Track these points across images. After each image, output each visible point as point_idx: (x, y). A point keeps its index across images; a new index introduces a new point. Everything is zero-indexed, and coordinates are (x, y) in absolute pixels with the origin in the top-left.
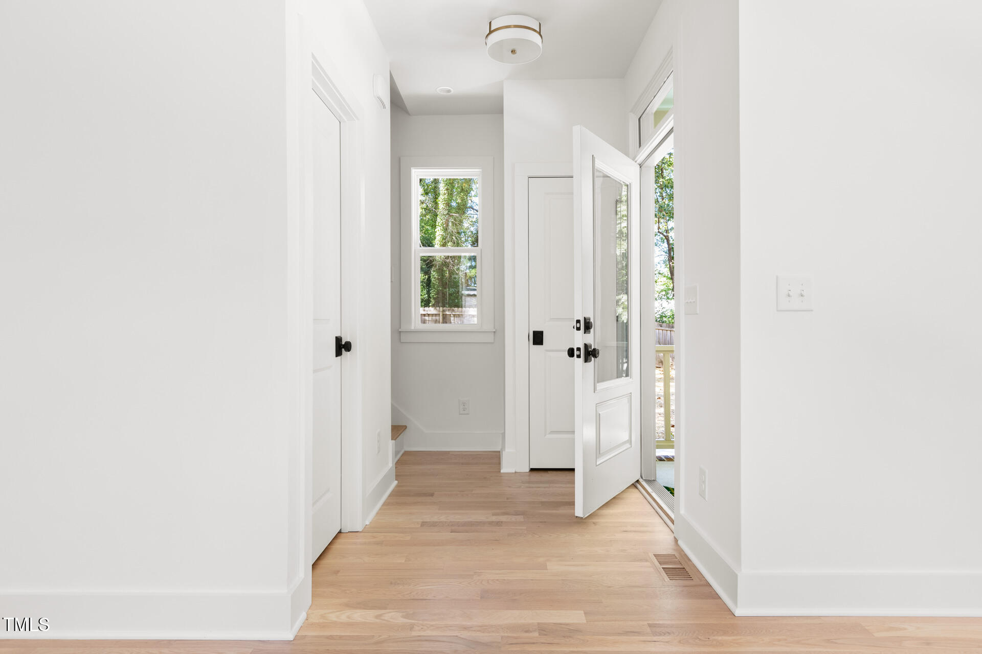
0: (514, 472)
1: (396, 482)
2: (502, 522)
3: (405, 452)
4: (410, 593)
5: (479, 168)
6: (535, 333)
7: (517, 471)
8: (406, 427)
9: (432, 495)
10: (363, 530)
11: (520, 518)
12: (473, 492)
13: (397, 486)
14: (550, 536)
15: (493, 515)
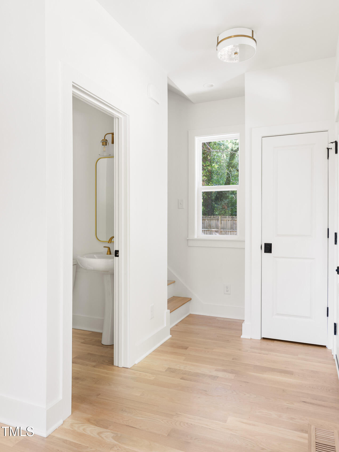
0: (250, 338)
1: (171, 336)
2: (218, 377)
3: (190, 314)
4: (128, 420)
5: (238, 133)
6: (266, 245)
7: (252, 338)
8: (191, 299)
9: (186, 348)
10: (131, 368)
11: (232, 376)
12: (214, 350)
13: (171, 339)
14: (245, 395)
15: (216, 370)
